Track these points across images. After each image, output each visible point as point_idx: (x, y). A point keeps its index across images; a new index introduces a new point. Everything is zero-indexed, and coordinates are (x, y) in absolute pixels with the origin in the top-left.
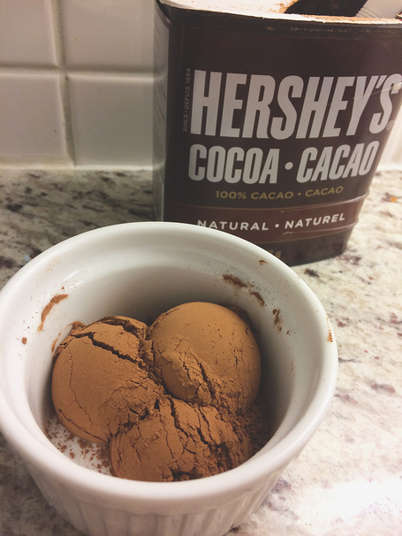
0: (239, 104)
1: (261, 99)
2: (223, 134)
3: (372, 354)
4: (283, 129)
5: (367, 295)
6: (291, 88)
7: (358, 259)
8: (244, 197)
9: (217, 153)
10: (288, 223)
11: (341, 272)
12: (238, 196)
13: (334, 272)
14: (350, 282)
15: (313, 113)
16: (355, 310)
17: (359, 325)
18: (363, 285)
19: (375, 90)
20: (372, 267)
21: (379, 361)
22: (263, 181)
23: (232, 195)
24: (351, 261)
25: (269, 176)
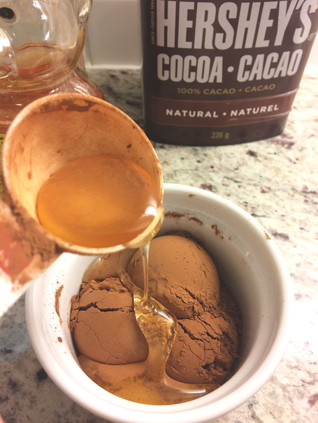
0: (190, 24)
1: (206, 20)
2: (179, 46)
3: (280, 213)
4: (224, 41)
5: (290, 172)
6: (228, 12)
7: (291, 144)
8: (199, 93)
9: (177, 60)
10: (233, 112)
11: (275, 154)
12: (194, 92)
13: (269, 154)
14: (279, 162)
15: (247, 29)
16: (277, 182)
17: (277, 193)
18: (289, 164)
19: (295, 10)
20: (301, 151)
21: (284, 218)
22: (211, 81)
23: (190, 91)
24: (286, 146)
25: (216, 77)
